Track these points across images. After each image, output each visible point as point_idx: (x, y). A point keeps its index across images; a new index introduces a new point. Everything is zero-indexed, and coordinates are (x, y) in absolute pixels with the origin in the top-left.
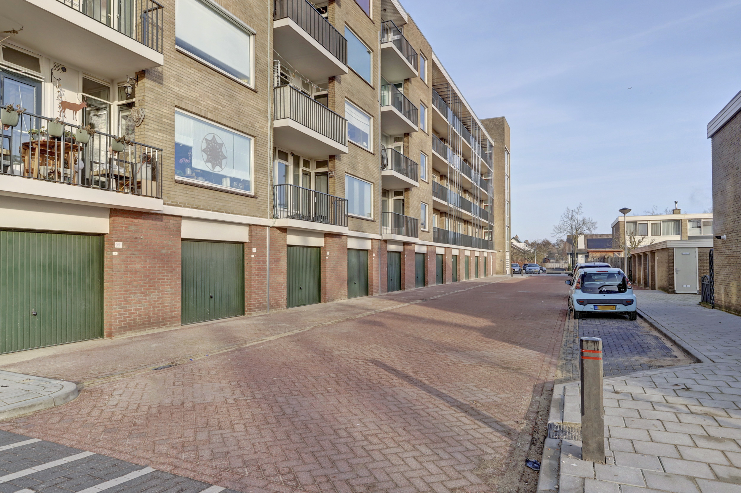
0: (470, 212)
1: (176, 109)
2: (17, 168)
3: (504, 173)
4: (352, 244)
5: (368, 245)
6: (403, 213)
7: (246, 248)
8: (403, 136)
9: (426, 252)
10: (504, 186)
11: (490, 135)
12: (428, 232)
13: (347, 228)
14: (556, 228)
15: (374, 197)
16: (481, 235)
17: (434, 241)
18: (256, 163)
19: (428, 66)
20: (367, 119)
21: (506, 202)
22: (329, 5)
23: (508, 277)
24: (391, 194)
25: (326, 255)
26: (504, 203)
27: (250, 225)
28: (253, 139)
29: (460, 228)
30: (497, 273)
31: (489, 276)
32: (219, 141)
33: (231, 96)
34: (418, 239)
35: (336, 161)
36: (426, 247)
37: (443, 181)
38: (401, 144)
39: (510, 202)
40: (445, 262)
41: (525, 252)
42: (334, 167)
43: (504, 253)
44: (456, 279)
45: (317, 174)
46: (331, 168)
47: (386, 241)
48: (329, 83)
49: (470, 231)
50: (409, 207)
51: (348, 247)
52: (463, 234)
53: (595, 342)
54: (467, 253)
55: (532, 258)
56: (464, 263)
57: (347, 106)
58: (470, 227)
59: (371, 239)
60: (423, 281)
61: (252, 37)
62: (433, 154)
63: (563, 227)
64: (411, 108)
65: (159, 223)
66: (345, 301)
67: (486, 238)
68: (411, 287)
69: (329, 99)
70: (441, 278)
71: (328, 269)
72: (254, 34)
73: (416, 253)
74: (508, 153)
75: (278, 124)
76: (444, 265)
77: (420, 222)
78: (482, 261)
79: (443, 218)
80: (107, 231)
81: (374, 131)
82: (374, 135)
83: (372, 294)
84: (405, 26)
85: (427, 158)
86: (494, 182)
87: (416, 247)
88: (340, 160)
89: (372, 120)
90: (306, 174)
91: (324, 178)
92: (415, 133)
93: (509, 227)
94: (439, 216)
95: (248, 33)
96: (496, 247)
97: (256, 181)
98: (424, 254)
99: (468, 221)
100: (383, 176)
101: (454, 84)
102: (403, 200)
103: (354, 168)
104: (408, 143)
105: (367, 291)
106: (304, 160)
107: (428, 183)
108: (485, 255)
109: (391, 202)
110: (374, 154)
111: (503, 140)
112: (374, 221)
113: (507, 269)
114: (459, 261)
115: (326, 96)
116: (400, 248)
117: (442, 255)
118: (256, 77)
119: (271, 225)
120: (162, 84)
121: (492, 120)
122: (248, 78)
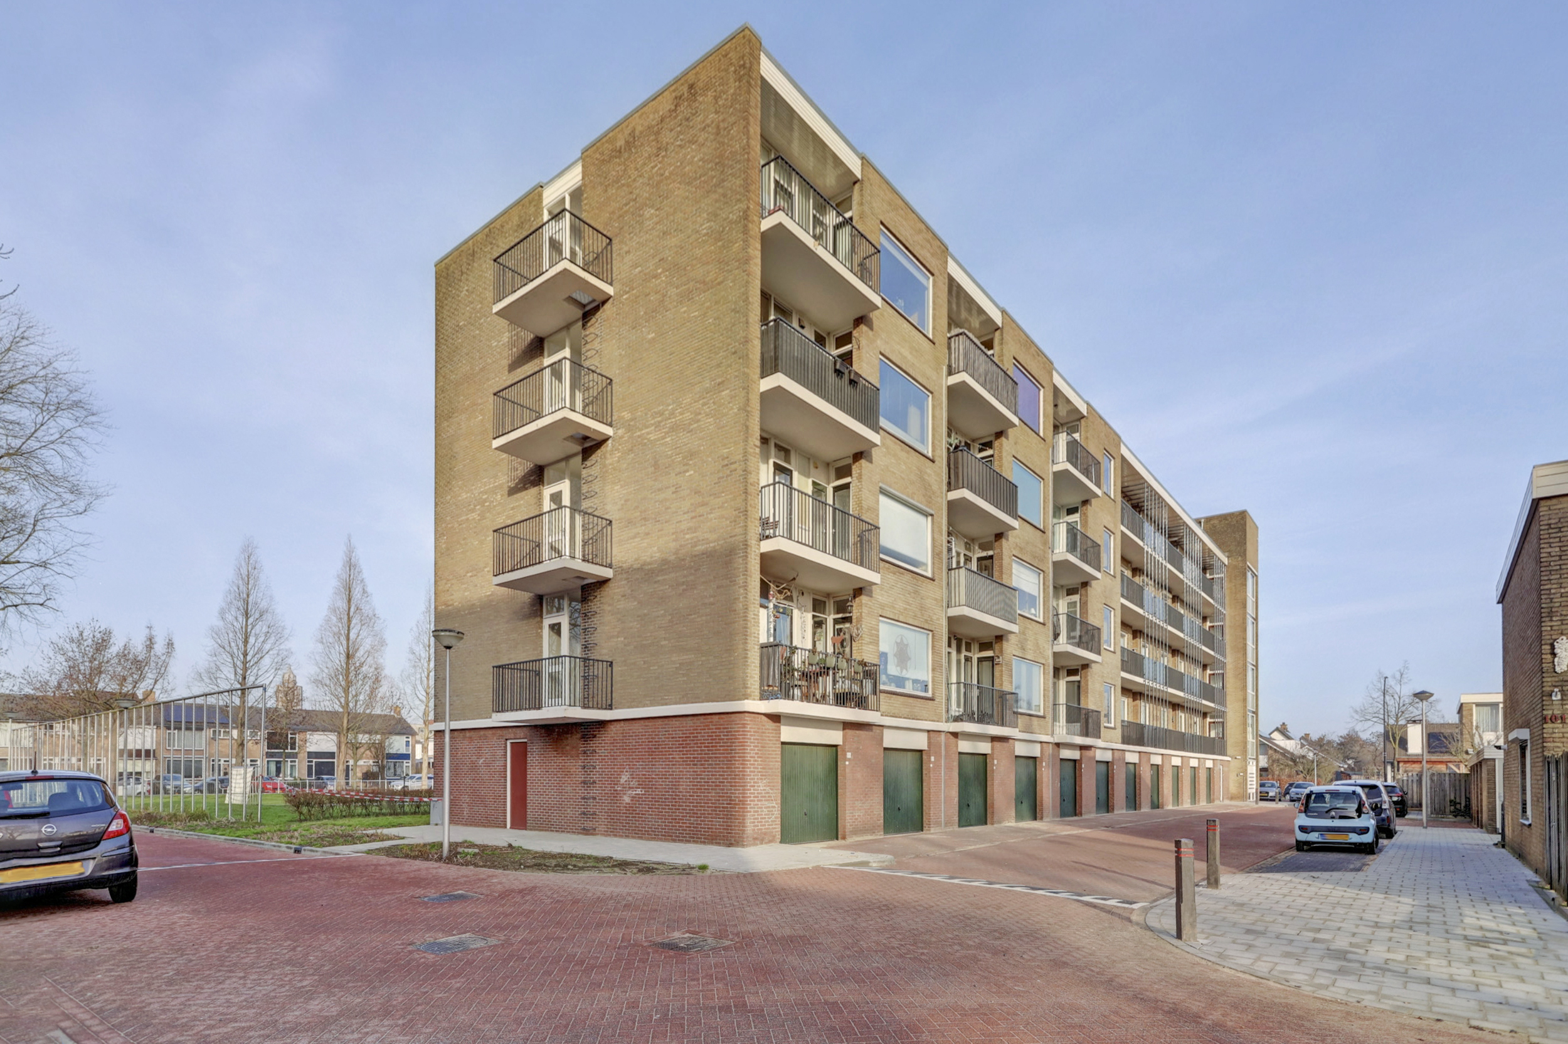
0: (1182, 690)
1: (881, 618)
2: (797, 692)
3: (1245, 613)
4: (1021, 750)
5: (1036, 751)
6: (1079, 704)
7: (924, 757)
8: (1080, 586)
9: (1110, 760)
10: (1245, 639)
11: (1220, 546)
12: (1114, 728)
13: (1017, 730)
14: (1356, 712)
15: (1044, 683)
16: (1203, 727)
17: (1123, 743)
18: (933, 660)
19: (1115, 468)
20: (1036, 576)
21: (1250, 667)
22: (996, 440)
23: (1252, 805)
24: (1063, 673)
25: (993, 764)
26: (1245, 670)
27: (928, 731)
28: (930, 633)
29: (1165, 719)
30: (1232, 798)
31: (1217, 802)
32: (905, 642)
33: (916, 592)
34: (1100, 740)
35: (1004, 642)
36: (1111, 752)
37: (1138, 639)
38: (1076, 598)
39: (1256, 666)
40: (1140, 775)
41: (1294, 759)
42: (1001, 651)
43: (1245, 760)
44: (1156, 805)
45: (980, 660)
46: (997, 651)
47: (1058, 745)
48: (996, 541)
49: (1183, 722)
50: (1087, 692)
51: (1017, 754)
52: (1171, 728)
53: (1214, 821)
54: (1176, 761)
55: (1310, 771)
56: (1171, 779)
57: (1014, 566)
58: (1182, 715)
59: (1041, 742)
60: (1106, 804)
61: (930, 518)
62: (1122, 605)
63: (1371, 710)
64: (1089, 543)
65: (871, 733)
66: (1012, 823)
67: (1213, 735)
68: (1090, 812)
69: (995, 562)
70: (1133, 801)
71: (996, 782)
72: (932, 515)
73: (1097, 762)
74: (1255, 576)
75: (954, 612)
76: (1137, 781)
77: (1102, 714)
78: (1202, 776)
79: (1138, 702)
80: (841, 743)
81: (1044, 592)
82: (1044, 597)
83: (1042, 818)
84: (1082, 421)
85: (1112, 613)
86: (1227, 630)
87: (1098, 752)
88: (1007, 640)
89: (1042, 576)
90: (967, 659)
91: (986, 665)
92: (1096, 581)
93: (1256, 713)
94: (1131, 700)
95: (926, 514)
96: (1230, 749)
97: (933, 681)
98: (1108, 762)
99: (1178, 705)
100: (1055, 654)
101: (1156, 479)
102: (1079, 682)
103: (1023, 649)
104: (1087, 596)
105: (1035, 813)
106: (966, 643)
107: (1114, 653)
108: (1209, 764)
109: (1062, 685)
110: (1044, 624)
111: (1243, 554)
112: (1044, 717)
113: (1249, 791)
114: (1163, 775)
115: (991, 557)
116: (1075, 755)
117: (1135, 764)
118: (933, 563)
119: (947, 730)
120: (871, 597)
121: (1223, 518)
122: (925, 565)
